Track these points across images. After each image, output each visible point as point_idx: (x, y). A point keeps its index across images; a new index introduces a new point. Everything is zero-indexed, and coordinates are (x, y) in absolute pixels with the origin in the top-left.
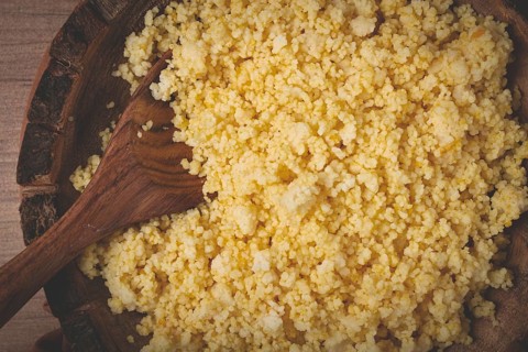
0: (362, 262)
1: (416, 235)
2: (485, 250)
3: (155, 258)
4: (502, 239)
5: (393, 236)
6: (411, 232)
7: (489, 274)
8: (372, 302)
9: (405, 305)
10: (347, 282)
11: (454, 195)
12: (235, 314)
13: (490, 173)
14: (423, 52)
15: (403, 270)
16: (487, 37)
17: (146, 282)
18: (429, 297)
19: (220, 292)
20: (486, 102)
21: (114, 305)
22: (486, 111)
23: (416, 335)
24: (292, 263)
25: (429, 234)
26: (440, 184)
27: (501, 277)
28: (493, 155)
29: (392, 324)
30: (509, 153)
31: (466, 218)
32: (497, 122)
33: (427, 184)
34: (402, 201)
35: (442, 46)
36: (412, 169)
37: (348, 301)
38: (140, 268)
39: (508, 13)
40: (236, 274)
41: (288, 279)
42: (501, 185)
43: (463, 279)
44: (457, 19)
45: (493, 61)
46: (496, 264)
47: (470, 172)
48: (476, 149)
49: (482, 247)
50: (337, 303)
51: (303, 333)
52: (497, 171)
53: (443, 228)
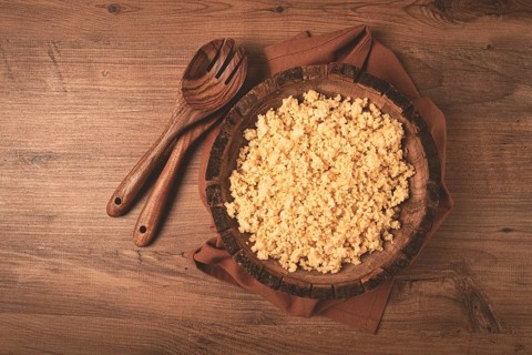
0: (338, 214)
1: (360, 204)
2: (390, 213)
3: (258, 212)
4: (397, 209)
5: (351, 205)
6: (358, 204)
7: (391, 222)
8: (343, 231)
9: (356, 233)
10: (333, 222)
11: (376, 190)
12: (289, 234)
13: (392, 182)
14: (364, 133)
15: (355, 218)
16: (393, 129)
17: (255, 221)
18: (366, 230)
19: (284, 225)
20: (391, 154)
21: (241, 230)
22: (390, 158)
23: (361, 245)
24: (311, 214)
25: (365, 205)
26: (370, 184)
27: (396, 225)
28: (393, 176)
29: (351, 240)
30: (401, 174)
31: (380, 198)
32: (396, 163)
33: (364, 184)
34: (355, 191)
35: (374, 131)
36: (358, 178)
37: (334, 230)
38: (252, 215)
39: (404, 119)
40: (290, 218)
41: (310, 219)
42: (398, 187)
43: (379, 224)
44: (383, 119)
45: (394, 139)
46: (393, 219)
47: (383, 181)
48: (386, 172)
49: (388, 211)
50: (330, 231)
51: (315, 242)
52: (396, 181)
53: (372, 203)
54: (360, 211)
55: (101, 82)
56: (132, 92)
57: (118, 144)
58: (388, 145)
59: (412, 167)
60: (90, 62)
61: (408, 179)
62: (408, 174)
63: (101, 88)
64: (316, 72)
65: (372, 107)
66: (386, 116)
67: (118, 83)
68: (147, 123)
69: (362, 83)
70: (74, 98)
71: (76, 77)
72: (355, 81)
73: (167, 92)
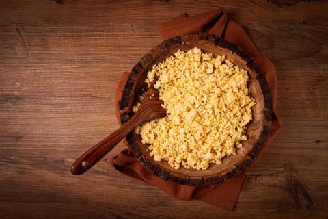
0: (207, 132)
1: (222, 125)
2: (240, 130)
3: (154, 130)
4: (245, 127)
5: (216, 125)
6: (220, 125)
7: (241, 136)
8: (210, 142)
9: (218, 143)
10: (204, 137)
11: (232, 116)
12: (174, 145)
13: (242, 110)
14: (225, 78)
15: (218, 134)
16: (241, 75)
17: (152, 136)
18: (225, 141)
20: (241, 92)
21: (143, 142)
22: (241, 94)
23: (221, 152)
24: (190, 132)
25: (225, 125)
26: (228, 112)
27: (244, 138)
28: (243, 106)
29: (215, 149)
30: (247, 105)
31: (235, 121)
32: (244, 97)
33: (225, 112)
34: (218, 117)
35: (230, 77)
36: (221, 108)
37: (204, 142)
38: (150, 132)
39: (248, 69)
40: (175, 134)
41: (188, 136)
42: (245, 113)
43: (234, 137)
44: (234, 69)
45: (243, 81)
46: (242, 134)
47: (236, 110)
48: (238, 103)
50: (200, 142)
51: (192, 150)
52: (244, 109)
53: (229, 124)
54: (220, 130)
55: (52, 49)
56: (72, 55)
57: (63, 89)
58: (239, 85)
59: (254, 100)
60: (44, 36)
61: (251, 108)
62: (252, 104)
63: (51, 52)
64: (190, 39)
65: (227, 61)
66: (237, 67)
67: (62, 49)
68: (82, 75)
69: (220, 46)
70: (33, 59)
71: (35, 45)
72: (216, 45)
73: (94, 54)
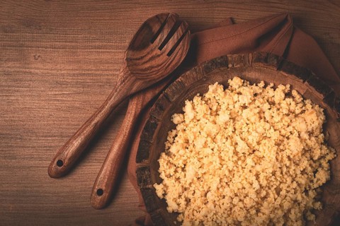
0: (262, 196)
1: (283, 186)
3: (186, 193)
4: (319, 190)
5: (275, 187)
6: (282, 185)
7: (313, 204)
8: (267, 212)
9: (280, 213)
11: (298, 172)
12: (215, 214)
13: (314, 165)
14: (286, 118)
15: (279, 199)
16: (314, 115)
17: (182, 202)
18: (289, 210)
19: (210, 205)
20: (313, 139)
21: (170, 209)
22: (312, 142)
23: (284, 225)
24: (236, 195)
25: (288, 187)
26: (293, 168)
27: (318, 205)
28: (316, 158)
29: (275, 220)
30: (322, 157)
31: (303, 181)
32: (317, 146)
33: (287, 167)
34: (278, 173)
35: (296, 116)
36: (282, 161)
37: (258, 211)
38: (180, 196)
39: (325, 105)
40: (216, 199)
41: (235, 201)
42: (320, 169)
43: (302, 205)
45: (316, 124)
46: (316, 200)
47: (305, 163)
48: (308, 155)
49: (311, 193)
50: (254, 212)
52: (317, 164)
53: (295, 185)
54: (283, 193)
55: (33, 66)
56: (63, 75)
57: (50, 125)
58: (310, 130)
59: (333, 150)
60: (22, 46)
61: (329, 161)
62: (329, 157)
63: (32, 70)
64: (241, 60)
65: (294, 93)
66: (308, 102)
67: (49, 66)
68: (77, 105)
69: (284, 71)
70: (6, 81)
71: (8, 60)
72: (279, 69)
73: (96, 75)
